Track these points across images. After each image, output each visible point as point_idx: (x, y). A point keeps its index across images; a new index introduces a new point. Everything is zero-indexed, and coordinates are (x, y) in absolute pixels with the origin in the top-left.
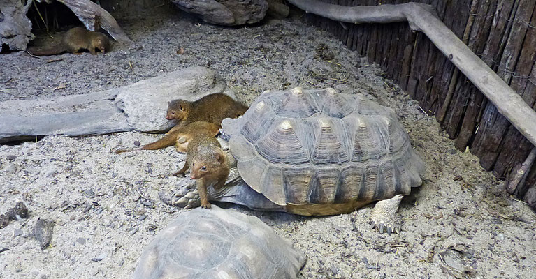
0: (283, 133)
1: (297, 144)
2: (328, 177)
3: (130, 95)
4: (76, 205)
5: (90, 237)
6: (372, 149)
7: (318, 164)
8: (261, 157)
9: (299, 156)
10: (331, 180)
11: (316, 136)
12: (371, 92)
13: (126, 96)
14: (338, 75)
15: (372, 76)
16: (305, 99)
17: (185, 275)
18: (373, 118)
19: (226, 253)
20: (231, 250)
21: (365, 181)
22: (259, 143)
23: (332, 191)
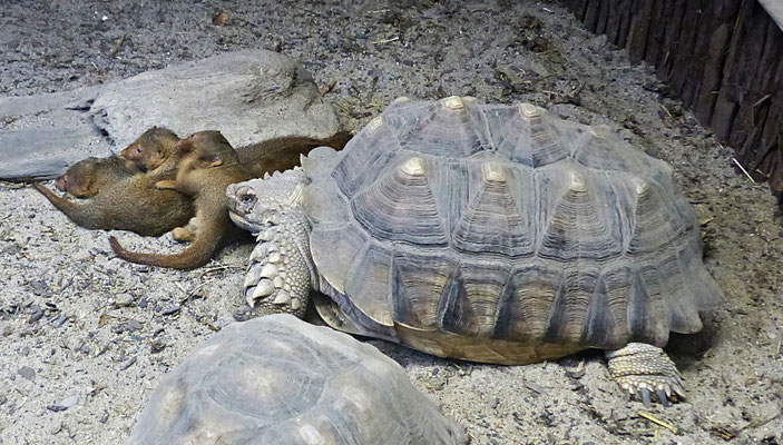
0: (403, 182)
1: (428, 208)
2: (483, 282)
3: (120, 100)
4: (15, 307)
5: (43, 366)
6: (590, 239)
7: (464, 251)
8: (359, 226)
9: (429, 231)
10: (490, 289)
11: (472, 196)
12: (631, 124)
13: (114, 102)
14: (560, 85)
15: (636, 91)
16: (465, 120)
17: (239, 427)
18: (608, 178)
19: (315, 397)
20: (326, 392)
21: (562, 302)
22: (359, 198)
23: (489, 311)
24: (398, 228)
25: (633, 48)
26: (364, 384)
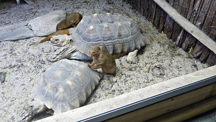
0: (91, 30)
1: (96, 34)
2: (109, 45)
3: (33, 23)
4: (14, 66)
5: (20, 77)
6: (124, 34)
7: (105, 40)
8: (83, 40)
9: (97, 38)
10: (110, 46)
11: (103, 30)
12: (127, 15)
13: (32, 23)
14: (115, 10)
15: (128, 9)
16: (98, 17)
17: (55, 83)
18: (125, 23)
19: (70, 74)
20: (72, 73)
21: (123, 45)
22: (82, 35)
23: (111, 50)
24: (91, 39)
25: (127, 2)
26: (80, 70)
